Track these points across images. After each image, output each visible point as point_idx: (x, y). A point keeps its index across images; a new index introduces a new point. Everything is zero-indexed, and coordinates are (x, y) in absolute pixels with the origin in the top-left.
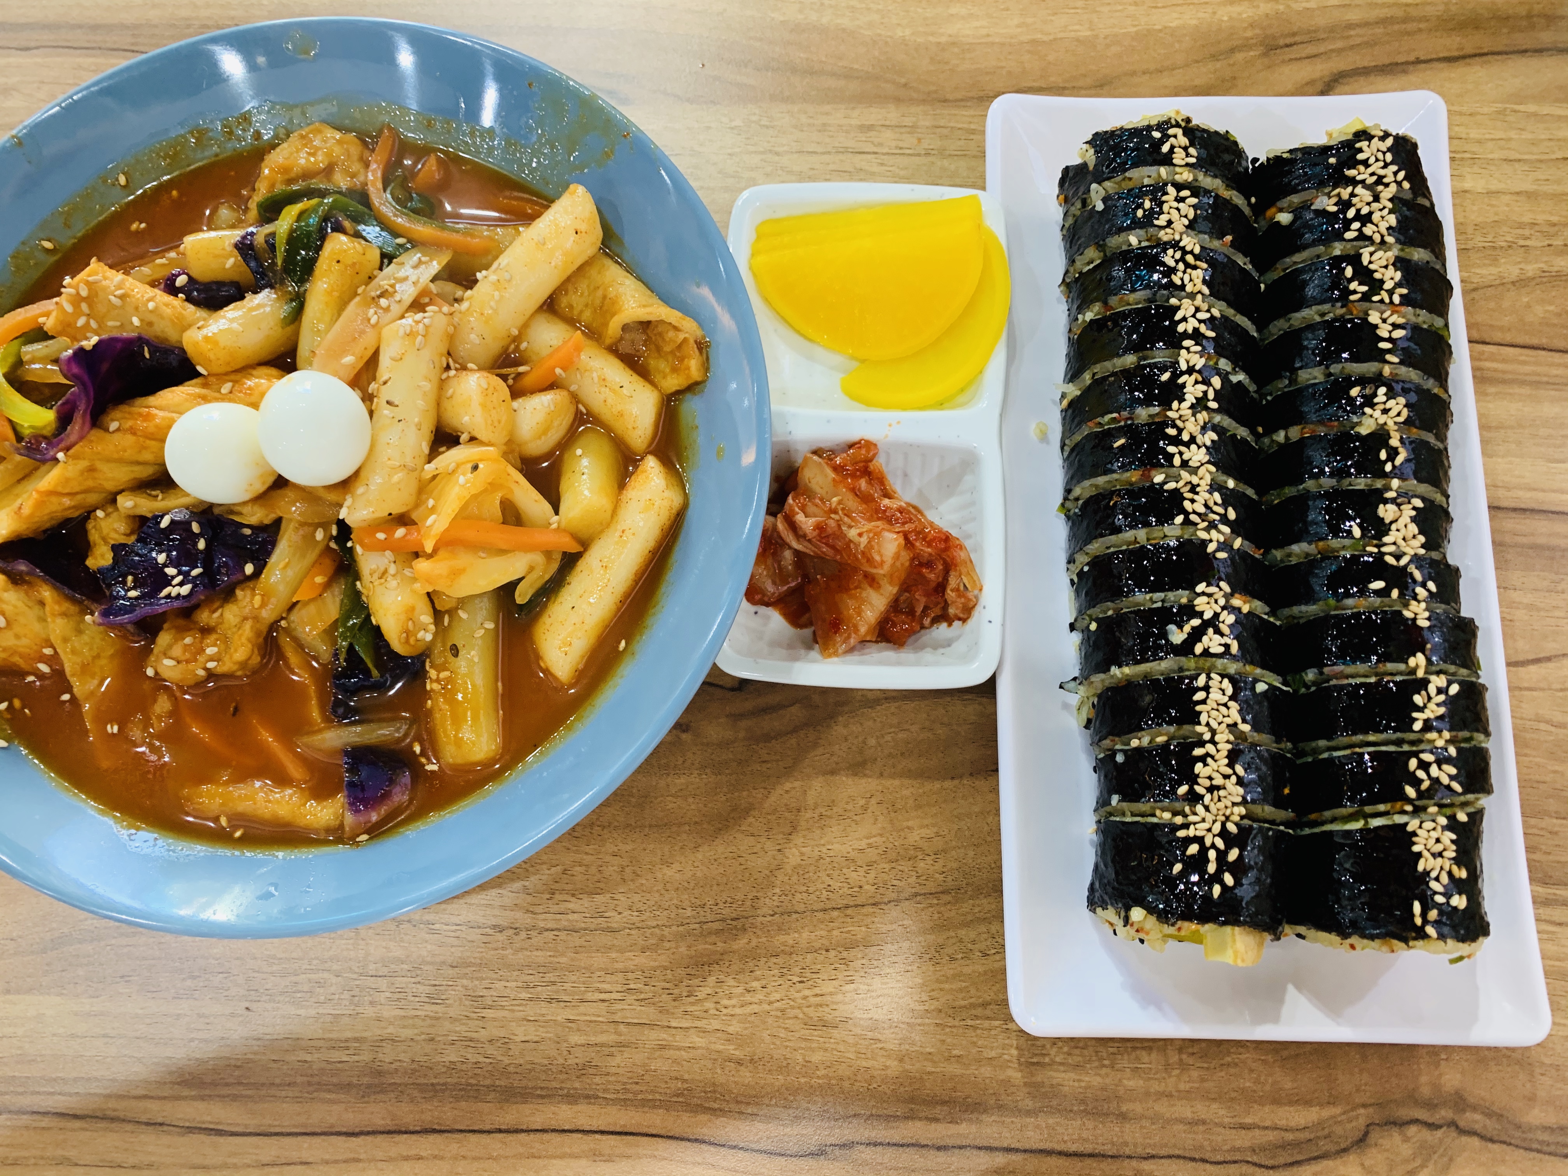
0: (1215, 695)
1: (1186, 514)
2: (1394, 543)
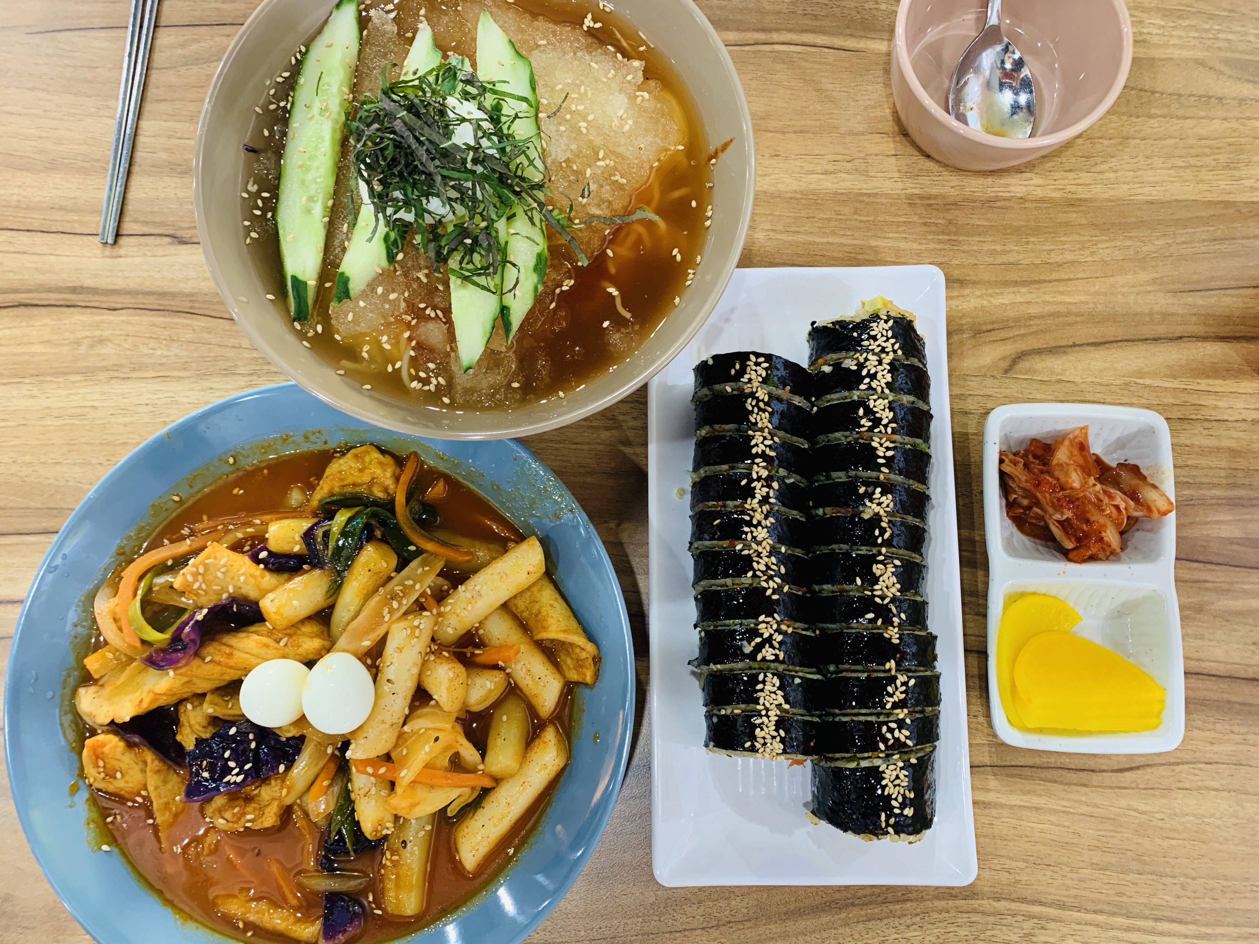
0: (768, 687)
1: (755, 571)
2: (881, 589)
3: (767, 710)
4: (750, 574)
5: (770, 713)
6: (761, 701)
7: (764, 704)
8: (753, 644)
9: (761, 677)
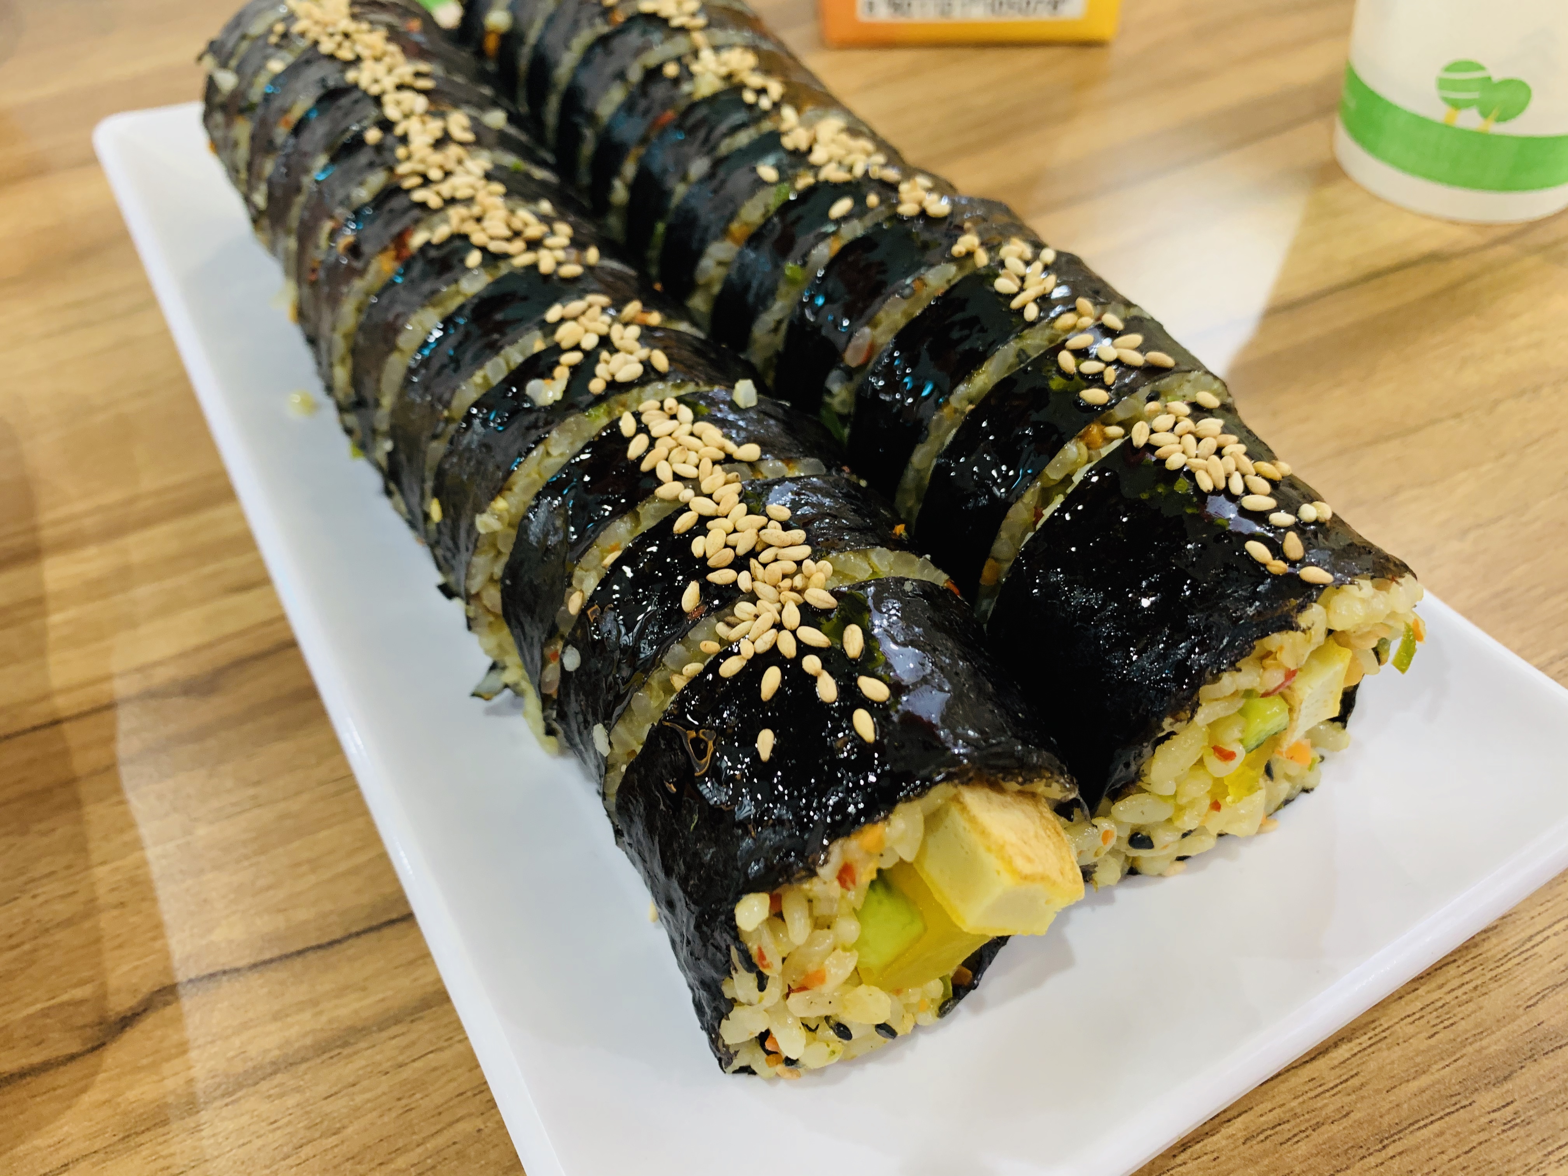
1: (483, 249)
2: (831, 160)
3: (694, 483)
4: (474, 258)
5: (705, 487)
6: (664, 472)
7: (677, 477)
8: (562, 374)
9: (627, 425)
